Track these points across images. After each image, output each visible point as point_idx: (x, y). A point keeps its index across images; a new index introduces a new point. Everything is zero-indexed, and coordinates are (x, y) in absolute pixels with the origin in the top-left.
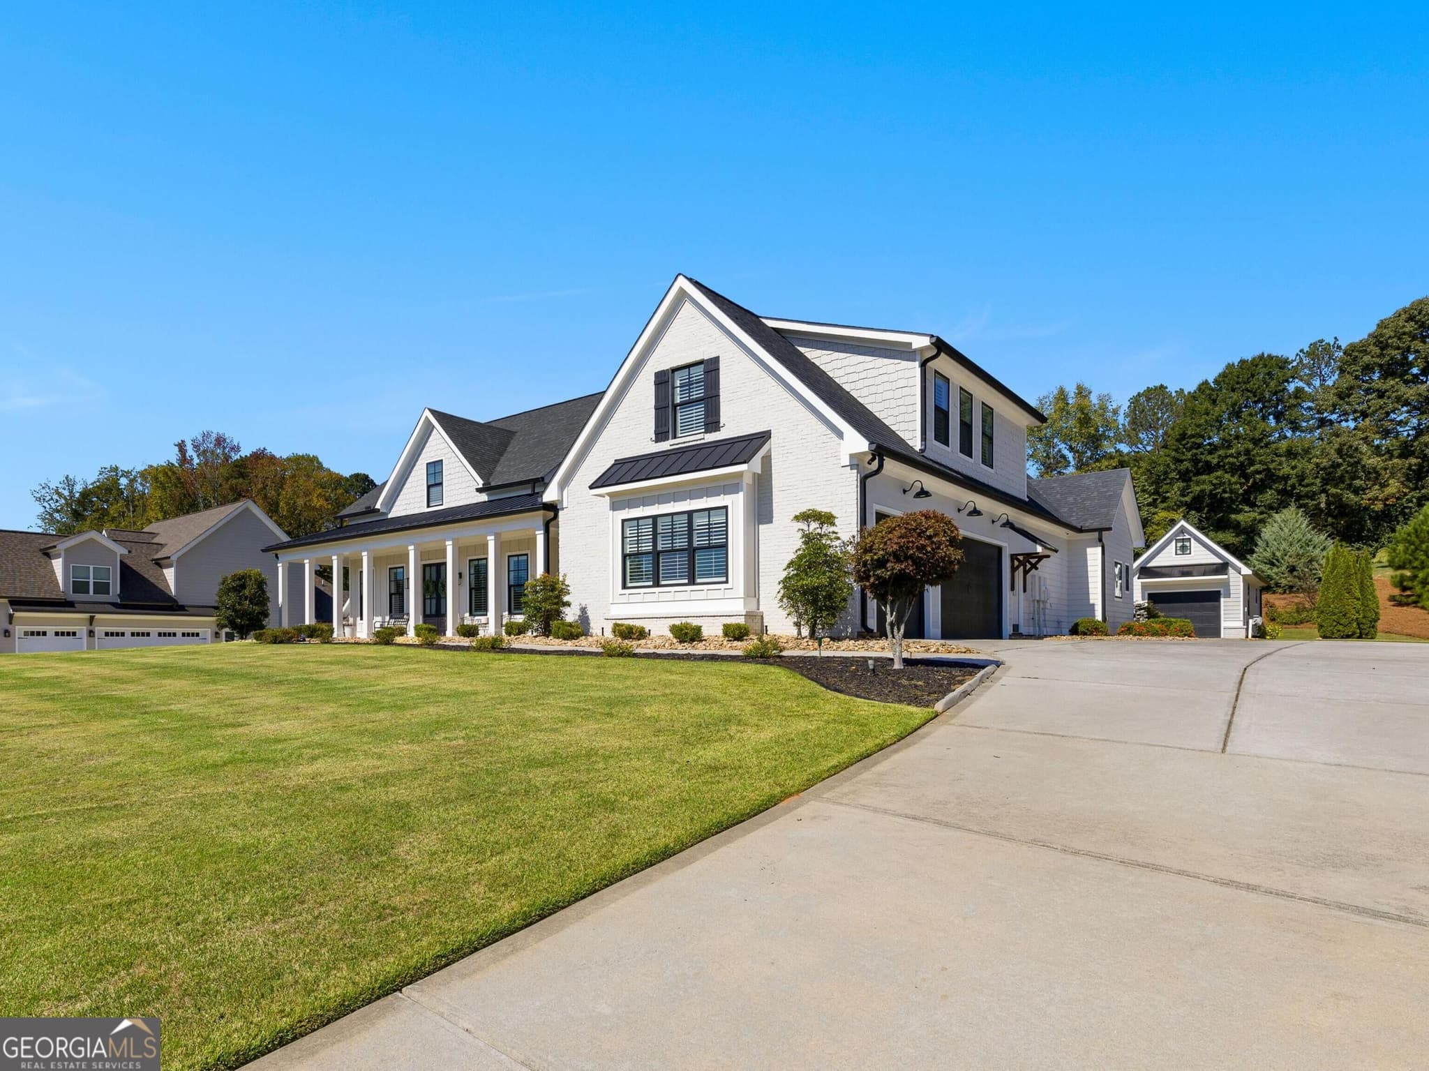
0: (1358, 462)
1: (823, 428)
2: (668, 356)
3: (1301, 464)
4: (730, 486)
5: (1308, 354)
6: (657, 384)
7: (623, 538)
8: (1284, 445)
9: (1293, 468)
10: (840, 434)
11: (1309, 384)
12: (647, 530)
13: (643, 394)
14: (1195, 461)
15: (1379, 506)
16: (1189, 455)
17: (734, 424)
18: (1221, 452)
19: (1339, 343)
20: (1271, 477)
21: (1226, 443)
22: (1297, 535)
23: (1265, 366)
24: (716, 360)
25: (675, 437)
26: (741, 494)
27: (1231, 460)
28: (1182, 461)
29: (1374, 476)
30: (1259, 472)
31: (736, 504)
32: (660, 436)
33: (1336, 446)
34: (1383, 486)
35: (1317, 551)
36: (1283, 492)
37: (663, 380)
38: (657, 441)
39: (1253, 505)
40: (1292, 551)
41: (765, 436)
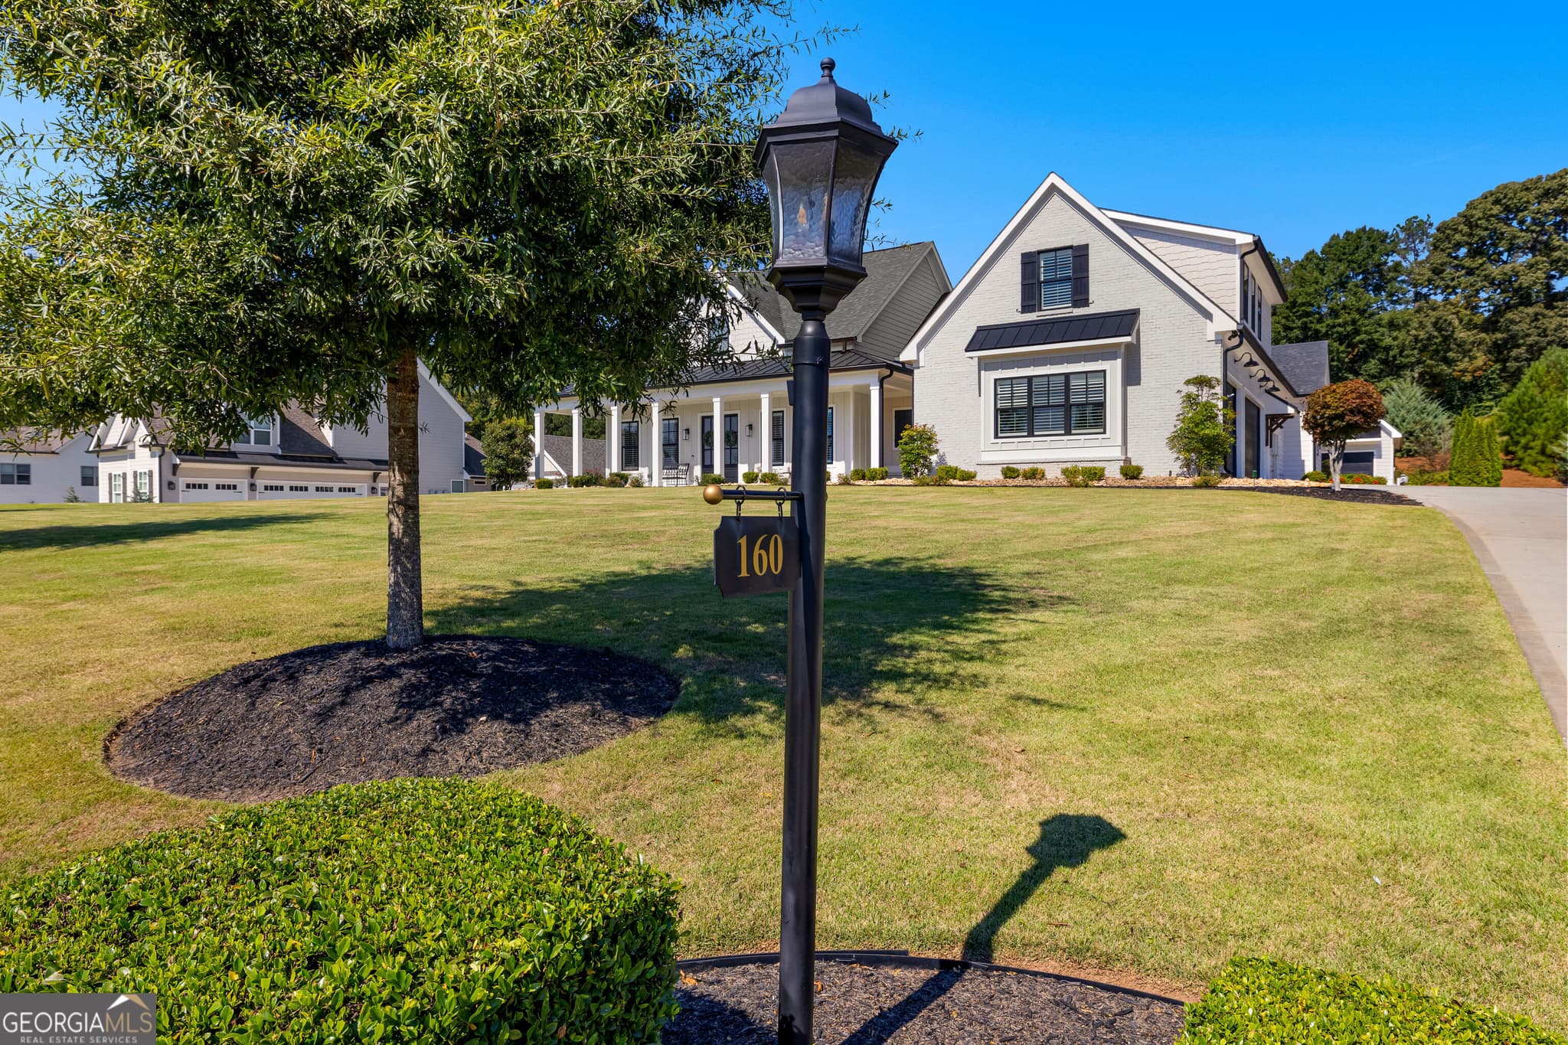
0: (1451, 336)
1: (1189, 309)
2: (1034, 239)
3: (1401, 335)
4: (1108, 354)
5: (1403, 229)
6: (1024, 264)
7: (996, 395)
8: (1385, 317)
9: (1395, 339)
10: (1208, 316)
11: (1404, 258)
12: (1022, 389)
13: (1009, 273)
14: (1305, 328)
15: (1468, 378)
16: (1299, 323)
17: (1103, 299)
18: (1329, 321)
19: (1432, 220)
20: (1373, 347)
21: (1334, 313)
22: (1413, 403)
23: (1369, 239)
24: (1086, 247)
25: (1040, 310)
26: (1119, 361)
27: (1340, 329)
28: (1291, 329)
29: (1465, 351)
30: (1362, 342)
31: (1114, 369)
32: (1026, 308)
33: (1433, 320)
34: (1472, 358)
35: (1430, 418)
36: (1384, 362)
37: (1029, 261)
38: (1023, 312)
39: (1357, 374)
40: (1409, 417)
41: (1135, 313)
